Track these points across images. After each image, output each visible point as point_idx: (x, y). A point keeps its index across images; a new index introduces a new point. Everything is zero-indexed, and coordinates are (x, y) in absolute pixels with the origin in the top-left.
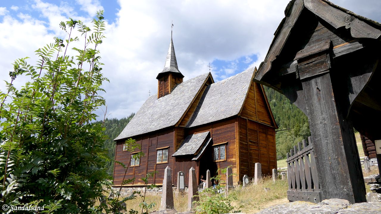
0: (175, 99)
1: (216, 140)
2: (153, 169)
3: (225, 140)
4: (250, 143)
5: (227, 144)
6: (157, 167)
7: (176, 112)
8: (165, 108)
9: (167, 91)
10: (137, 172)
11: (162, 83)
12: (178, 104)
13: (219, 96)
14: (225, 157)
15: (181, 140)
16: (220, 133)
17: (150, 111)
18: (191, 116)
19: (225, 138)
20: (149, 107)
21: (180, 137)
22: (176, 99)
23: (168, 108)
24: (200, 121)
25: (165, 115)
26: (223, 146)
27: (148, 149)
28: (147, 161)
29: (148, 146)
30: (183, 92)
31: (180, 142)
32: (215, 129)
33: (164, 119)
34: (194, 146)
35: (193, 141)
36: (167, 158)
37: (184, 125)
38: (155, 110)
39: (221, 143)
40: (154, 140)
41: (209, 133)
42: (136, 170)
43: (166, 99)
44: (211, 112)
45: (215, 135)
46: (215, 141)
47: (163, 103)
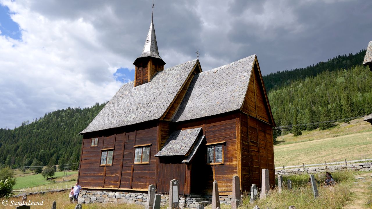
0: (156, 87)
1: (210, 139)
2: (130, 170)
3: (222, 139)
4: (251, 144)
5: (224, 144)
6: (135, 168)
7: (159, 103)
8: (145, 98)
9: (146, 79)
10: (109, 173)
11: (140, 69)
12: (161, 94)
13: (212, 87)
14: (223, 160)
15: (166, 136)
16: (216, 131)
17: (126, 100)
18: (177, 109)
19: (222, 137)
20: (124, 95)
21: (164, 133)
22: (158, 88)
23: (148, 98)
24: (189, 115)
25: (144, 106)
26: (220, 146)
27: (123, 146)
28: (122, 161)
29: (124, 142)
30: (166, 80)
31: (164, 139)
32: (209, 125)
33: (144, 110)
34: (183, 145)
35: (181, 139)
36: (148, 158)
37: (169, 118)
38: (132, 100)
39: (217, 142)
40: (132, 136)
41: (202, 130)
42: (107, 170)
43: (145, 88)
44: (203, 104)
45: (208, 132)
46: (208, 139)
47: (142, 93)
